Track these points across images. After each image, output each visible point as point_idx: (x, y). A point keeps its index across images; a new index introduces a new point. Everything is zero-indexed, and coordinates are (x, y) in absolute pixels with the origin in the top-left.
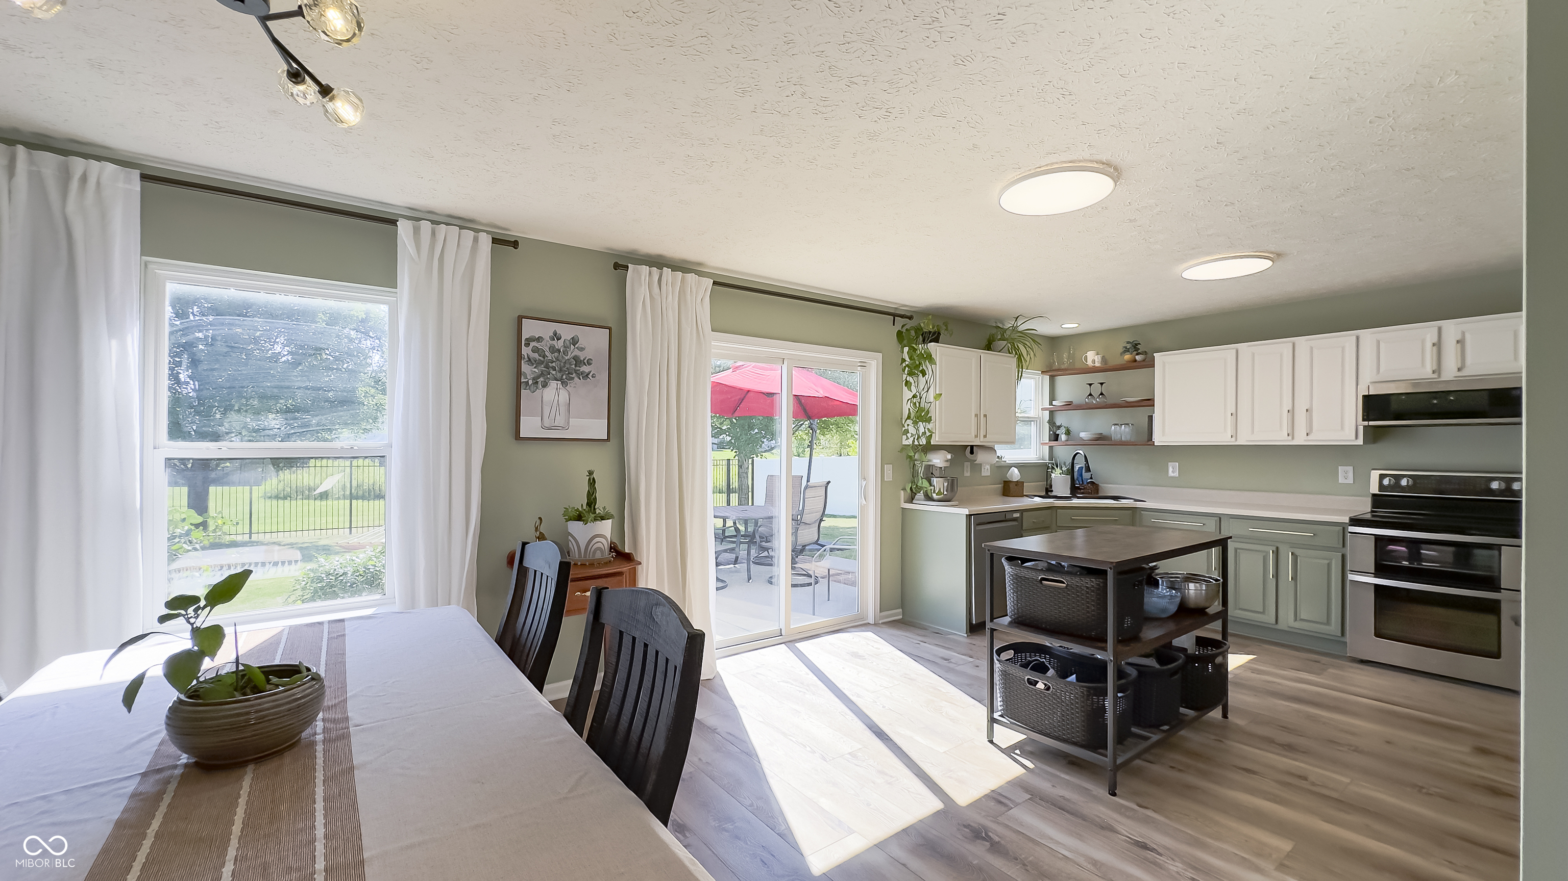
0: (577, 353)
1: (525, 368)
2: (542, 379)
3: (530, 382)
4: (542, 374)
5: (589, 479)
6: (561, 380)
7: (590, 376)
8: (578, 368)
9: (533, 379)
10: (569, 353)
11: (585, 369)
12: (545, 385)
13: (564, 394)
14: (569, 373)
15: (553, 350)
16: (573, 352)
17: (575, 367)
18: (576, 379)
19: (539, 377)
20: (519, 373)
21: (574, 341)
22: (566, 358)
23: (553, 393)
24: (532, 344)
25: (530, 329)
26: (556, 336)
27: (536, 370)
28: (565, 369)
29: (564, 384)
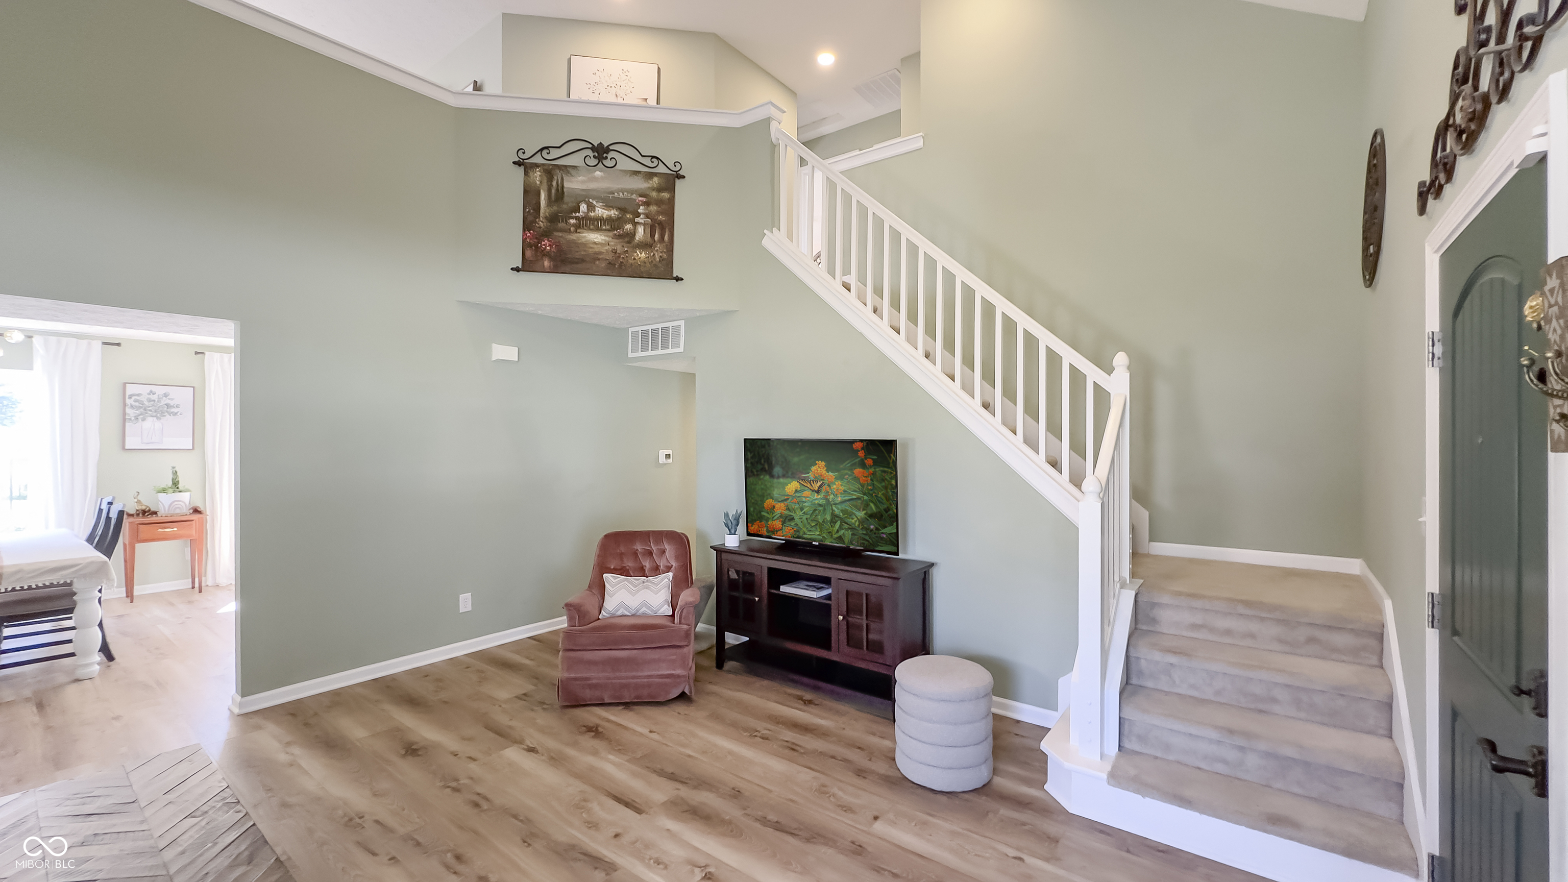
0: (168, 401)
1: (128, 410)
2: (141, 416)
3: (133, 418)
4: (141, 414)
5: (173, 471)
6: (156, 416)
7: (178, 414)
8: (169, 410)
9: (135, 417)
10: (162, 402)
11: (175, 410)
12: (143, 420)
13: (158, 424)
14: (162, 413)
15: (149, 400)
16: (165, 401)
17: (167, 408)
18: (168, 416)
19: (139, 415)
20: (124, 414)
21: (166, 395)
22: (160, 404)
23: (150, 423)
24: (134, 398)
25: (130, 389)
26: (152, 393)
27: (137, 412)
28: (158, 411)
29: (158, 418)
